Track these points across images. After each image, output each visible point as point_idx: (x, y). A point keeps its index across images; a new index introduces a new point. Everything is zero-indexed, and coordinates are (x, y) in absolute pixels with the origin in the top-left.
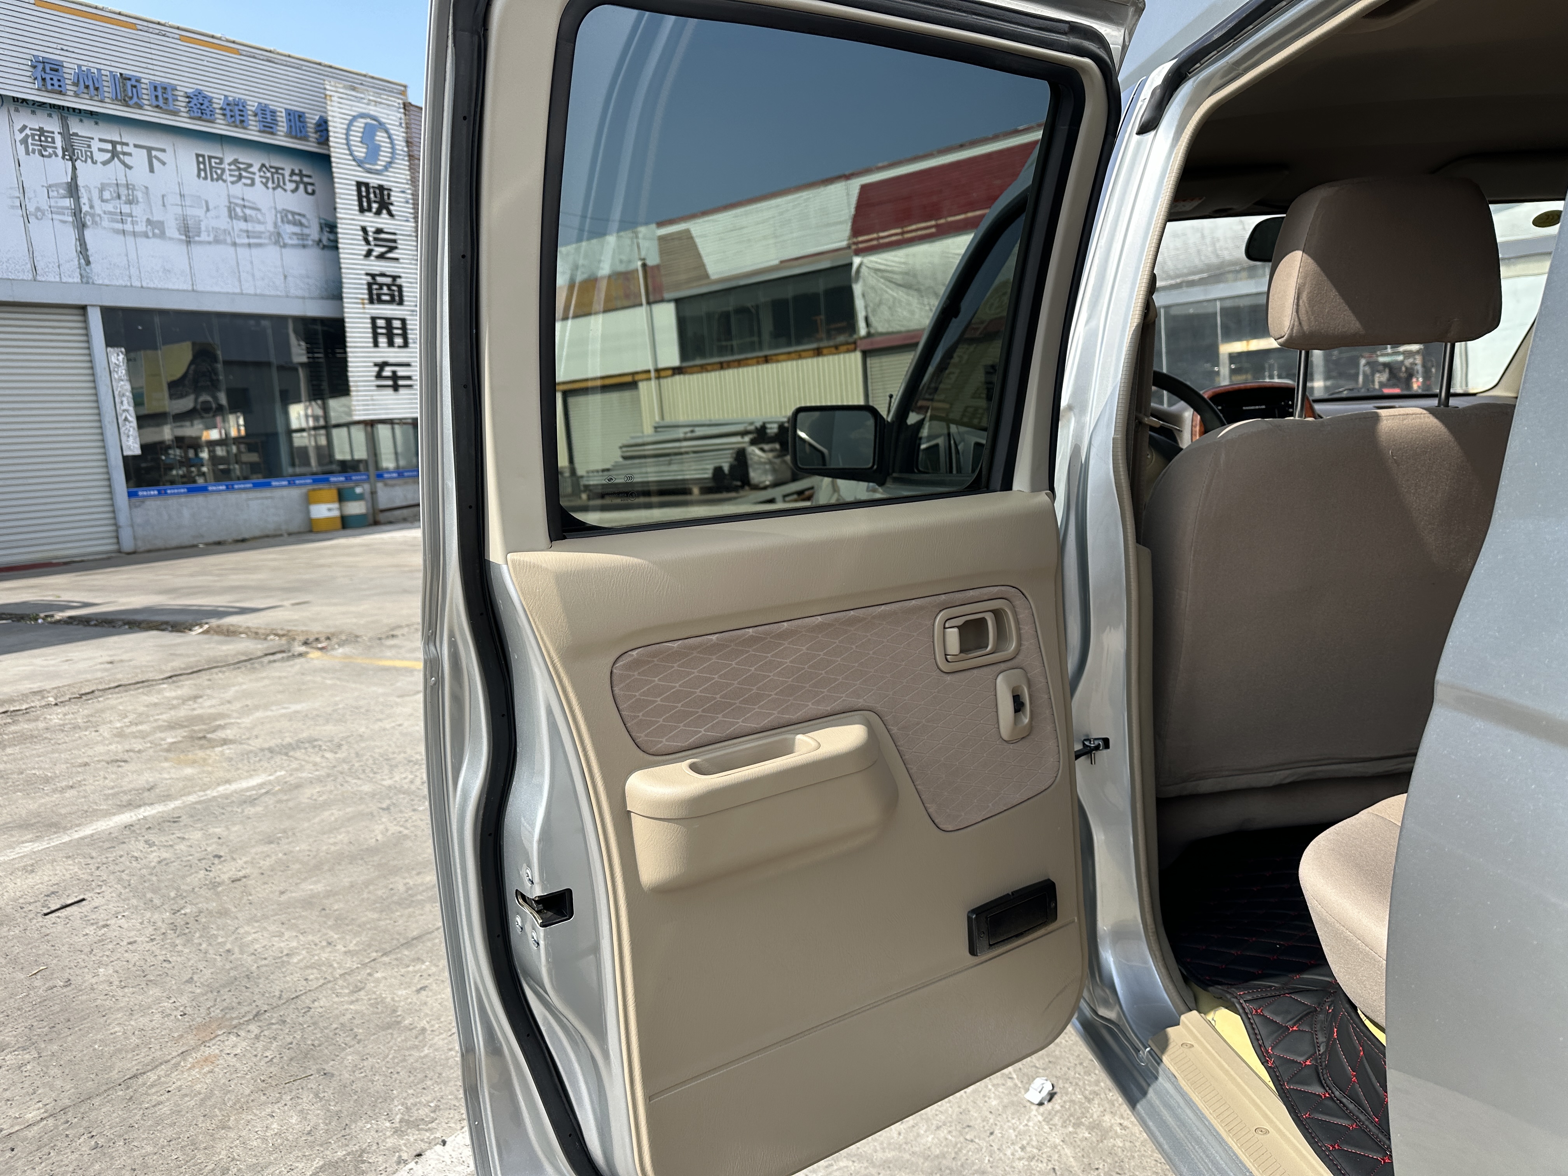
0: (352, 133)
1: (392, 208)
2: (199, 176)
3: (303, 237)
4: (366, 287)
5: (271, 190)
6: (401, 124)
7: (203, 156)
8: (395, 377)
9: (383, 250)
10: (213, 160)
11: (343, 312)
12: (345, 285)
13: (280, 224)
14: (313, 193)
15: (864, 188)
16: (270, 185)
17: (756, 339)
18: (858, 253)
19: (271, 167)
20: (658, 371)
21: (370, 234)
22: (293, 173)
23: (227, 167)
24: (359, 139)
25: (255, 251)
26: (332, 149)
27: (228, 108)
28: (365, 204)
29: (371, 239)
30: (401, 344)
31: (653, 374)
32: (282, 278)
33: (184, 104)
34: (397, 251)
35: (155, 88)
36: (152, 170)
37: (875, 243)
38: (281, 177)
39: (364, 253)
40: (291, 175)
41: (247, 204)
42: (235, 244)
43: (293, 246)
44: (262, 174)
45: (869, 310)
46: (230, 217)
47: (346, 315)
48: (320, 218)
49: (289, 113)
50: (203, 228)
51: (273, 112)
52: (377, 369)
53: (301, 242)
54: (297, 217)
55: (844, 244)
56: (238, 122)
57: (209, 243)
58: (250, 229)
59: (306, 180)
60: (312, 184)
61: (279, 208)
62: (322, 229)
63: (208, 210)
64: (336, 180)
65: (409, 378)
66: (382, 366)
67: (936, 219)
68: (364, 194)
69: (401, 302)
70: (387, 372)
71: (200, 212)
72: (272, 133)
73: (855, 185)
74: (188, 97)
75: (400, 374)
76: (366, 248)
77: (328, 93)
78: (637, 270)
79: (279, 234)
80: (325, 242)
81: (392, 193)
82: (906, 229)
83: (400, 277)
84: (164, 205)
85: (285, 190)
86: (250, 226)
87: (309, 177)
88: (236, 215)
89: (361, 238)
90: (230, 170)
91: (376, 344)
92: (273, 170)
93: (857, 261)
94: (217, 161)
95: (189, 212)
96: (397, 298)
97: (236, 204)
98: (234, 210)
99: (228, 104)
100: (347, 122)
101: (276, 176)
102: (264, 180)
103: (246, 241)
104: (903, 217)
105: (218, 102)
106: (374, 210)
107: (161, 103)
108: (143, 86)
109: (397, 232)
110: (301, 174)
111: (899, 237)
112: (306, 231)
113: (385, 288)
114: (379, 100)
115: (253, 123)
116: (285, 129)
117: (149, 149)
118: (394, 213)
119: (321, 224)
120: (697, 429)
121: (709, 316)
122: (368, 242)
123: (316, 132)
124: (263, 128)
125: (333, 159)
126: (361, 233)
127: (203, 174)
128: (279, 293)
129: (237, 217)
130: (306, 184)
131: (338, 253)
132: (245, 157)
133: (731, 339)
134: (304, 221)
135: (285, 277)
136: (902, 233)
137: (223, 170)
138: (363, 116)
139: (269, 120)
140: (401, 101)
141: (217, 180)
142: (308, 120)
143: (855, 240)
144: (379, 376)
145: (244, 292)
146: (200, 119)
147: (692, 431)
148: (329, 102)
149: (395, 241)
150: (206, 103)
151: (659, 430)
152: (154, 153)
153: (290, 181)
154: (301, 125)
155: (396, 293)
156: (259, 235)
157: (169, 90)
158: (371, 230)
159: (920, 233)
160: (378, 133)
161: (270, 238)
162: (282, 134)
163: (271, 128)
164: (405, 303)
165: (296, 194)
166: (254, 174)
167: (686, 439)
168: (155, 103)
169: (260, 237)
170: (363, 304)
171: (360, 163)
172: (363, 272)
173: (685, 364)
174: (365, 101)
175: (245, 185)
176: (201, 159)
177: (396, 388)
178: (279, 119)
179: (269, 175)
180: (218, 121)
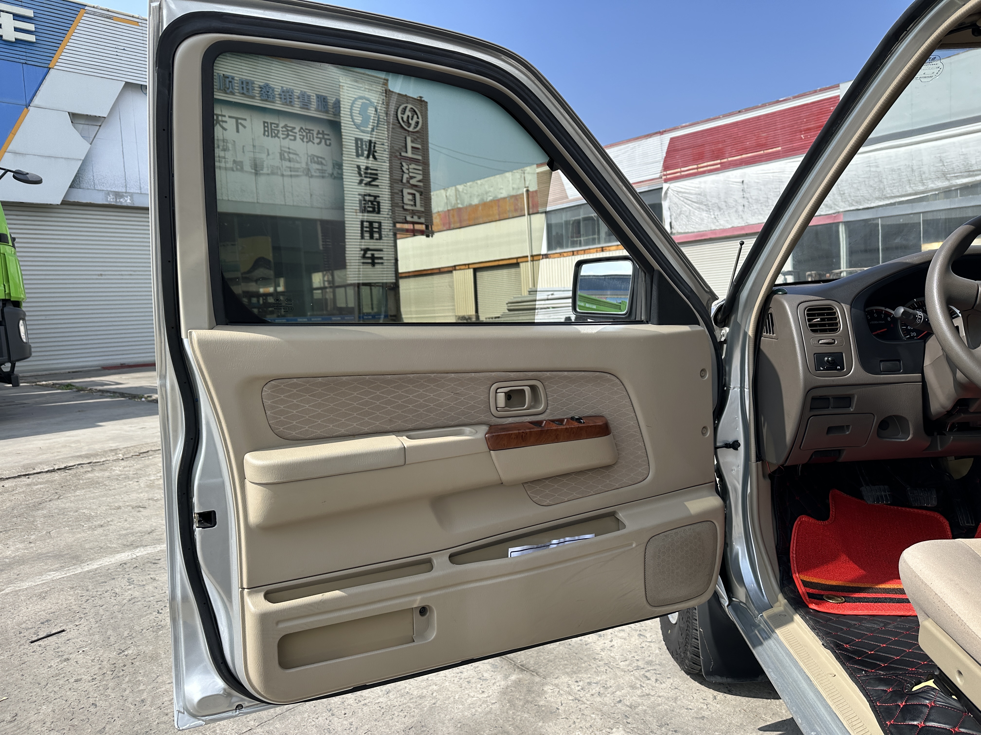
0: (354, 108)
1: (376, 154)
2: (264, 134)
3: (322, 171)
4: (358, 202)
5: (305, 143)
6: (383, 102)
7: (267, 123)
8: (373, 258)
9: (369, 180)
10: (273, 125)
11: (344, 218)
12: (346, 201)
13: (309, 163)
14: (330, 145)
15: (672, 140)
16: (305, 140)
17: (596, 236)
18: (666, 181)
19: (306, 129)
20: (532, 256)
21: (362, 170)
22: (318, 133)
23: (281, 129)
24: (358, 112)
25: (294, 180)
26: (342, 118)
27: (283, 94)
28: (360, 152)
29: (362, 173)
30: (378, 238)
31: (529, 258)
32: (309, 195)
33: (258, 92)
34: (378, 181)
35: (242, 83)
36: (238, 131)
37: (679, 174)
38: (311, 135)
39: (358, 181)
40: (317, 134)
41: (291, 151)
42: (283, 175)
43: (317, 177)
44: (301, 133)
45: (673, 217)
46: (281, 159)
47: (346, 219)
48: (333, 160)
49: (318, 96)
50: (265, 166)
51: (309, 96)
52: (362, 252)
53: (321, 174)
54: (320, 159)
55: (658, 176)
56: (288, 102)
57: (268, 174)
58: (292, 166)
59: (326, 137)
60: (330, 140)
61: (310, 154)
62: (334, 166)
63: (268, 155)
64: (343, 137)
65: (381, 258)
66: (366, 250)
67: (721, 159)
68: (359, 145)
69: (379, 212)
70: (369, 254)
71: (264, 156)
72: (308, 109)
73: (666, 138)
74: (260, 88)
75: (376, 256)
76: (359, 178)
77: (341, 84)
78: (523, 194)
79: (309, 169)
80: (335, 174)
81: (377, 145)
82: (699, 166)
83: (379, 197)
84: (243, 152)
85: (314, 143)
86: (292, 165)
87: (328, 135)
88: (284, 157)
89: (356, 172)
90: (282, 131)
91: (362, 237)
92: (307, 131)
93: (665, 186)
94: (275, 125)
95: (258, 155)
96: (376, 209)
97: (285, 152)
98: (284, 155)
99: (283, 92)
100: (351, 102)
101: (308, 135)
102: (302, 137)
103: (289, 173)
104: (699, 158)
105: (278, 90)
106: (365, 155)
107: (245, 92)
108: (236, 81)
109: (379, 169)
110: (323, 134)
111: (696, 171)
112: (325, 168)
113: (370, 203)
114: (371, 88)
115: (297, 103)
116: (315, 107)
117: (237, 119)
118: (377, 157)
119: (333, 164)
120: (555, 293)
121: (567, 223)
122: (360, 175)
123: (333, 108)
124: (302, 106)
125: (342, 124)
126: (357, 169)
127: (266, 133)
128: (307, 205)
129: (285, 159)
130: (326, 140)
131: (343, 181)
132: (291, 124)
133: (580, 237)
134: (324, 161)
135: (311, 195)
136: (697, 168)
137: (278, 131)
138: (361, 98)
139: (306, 101)
140: (384, 89)
141: (275, 137)
142: (329, 101)
143: (665, 173)
144: (364, 257)
145: (287, 204)
146: (266, 101)
147: (552, 294)
148: (341, 90)
149: (376, 174)
150: (271, 91)
151: (531, 293)
152: (240, 121)
153: (317, 138)
154: (325, 103)
155: (376, 207)
156: (297, 170)
157: (250, 84)
158: (363, 167)
159: (709, 168)
160: (370, 109)
161: (303, 172)
162: (313, 109)
163: (307, 105)
164: (381, 213)
165: (319, 146)
166: (296, 133)
167: (548, 300)
168: (242, 91)
169: (297, 171)
170: (356, 213)
171: (358, 126)
172: (357, 193)
173: (550, 252)
174: (363, 89)
175: (291, 140)
176: (266, 125)
177: (373, 264)
178: (312, 100)
179: (304, 134)
180: (277, 102)
